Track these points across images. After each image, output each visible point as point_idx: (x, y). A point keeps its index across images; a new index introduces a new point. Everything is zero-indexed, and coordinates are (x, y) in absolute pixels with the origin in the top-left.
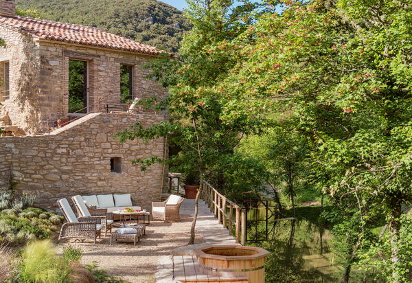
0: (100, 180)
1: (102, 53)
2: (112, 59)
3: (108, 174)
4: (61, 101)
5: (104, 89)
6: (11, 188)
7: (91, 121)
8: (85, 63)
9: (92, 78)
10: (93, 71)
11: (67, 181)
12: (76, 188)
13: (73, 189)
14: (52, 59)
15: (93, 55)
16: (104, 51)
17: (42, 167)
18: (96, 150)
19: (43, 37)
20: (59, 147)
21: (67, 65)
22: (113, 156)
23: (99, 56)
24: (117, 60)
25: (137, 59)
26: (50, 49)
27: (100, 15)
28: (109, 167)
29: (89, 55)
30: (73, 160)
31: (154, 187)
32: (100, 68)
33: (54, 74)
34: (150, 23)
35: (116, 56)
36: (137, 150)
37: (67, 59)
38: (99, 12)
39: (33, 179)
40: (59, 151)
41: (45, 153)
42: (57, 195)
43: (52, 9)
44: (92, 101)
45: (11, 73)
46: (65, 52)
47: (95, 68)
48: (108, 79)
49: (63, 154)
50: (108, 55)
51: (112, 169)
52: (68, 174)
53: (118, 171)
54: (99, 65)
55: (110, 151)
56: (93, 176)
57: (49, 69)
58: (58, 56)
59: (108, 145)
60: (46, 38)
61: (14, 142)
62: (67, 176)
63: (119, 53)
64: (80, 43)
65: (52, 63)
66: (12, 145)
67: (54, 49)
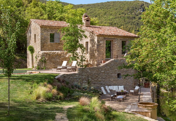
0: (114, 81)
1: (116, 38)
2: (119, 40)
3: (117, 79)
4: (103, 54)
5: (116, 50)
6: (88, 84)
7: (112, 62)
8: (111, 41)
9: (113, 46)
10: (113, 44)
11: (104, 81)
12: (107, 83)
13: (106, 84)
14: (101, 41)
15: (113, 39)
16: (116, 37)
17: (97, 76)
18: (113, 71)
19: (98, 34)
20: (102, 70)
21: (105, 43)
22: (118, 73)
23: (115, 39)
24: (120, 40)
25: (127, 39)
26: (100, 38)
27: (122, 10)
28: (117, 77)
29: (112, 39)
30: (106, 74)
31: (132, 84)
32: (116, 43)
33: (101, 46)
34: (142, 11)
35: (120, 38)
36: (126, 71)
37: (105, 40)
38: (121, 8)
39: (95, 81)
40: (102, 71)
41: (98, 72)
42: (101, 85)
43: (104, 9)
44: (113, 54)
45: (89, 46)
46: (105, 38)
47: (114, 43)
48: (118, 46)
49: (103, 72)
50: (118, 38)
51: (118, 77)
52: (105, 79)
53: (120, 78)
54: (115, 42)
55: (117, 71)
56: (112, 80)
57: (100, 44)
58: (102, 40)
59: (117, 69)
60: (99, 34)
61: (89, 69)
62: (104, 80)
63: (121, 37)
64: (109, 35)
65: (101, 42)
66: (89, 70)
67: (101, 38)
